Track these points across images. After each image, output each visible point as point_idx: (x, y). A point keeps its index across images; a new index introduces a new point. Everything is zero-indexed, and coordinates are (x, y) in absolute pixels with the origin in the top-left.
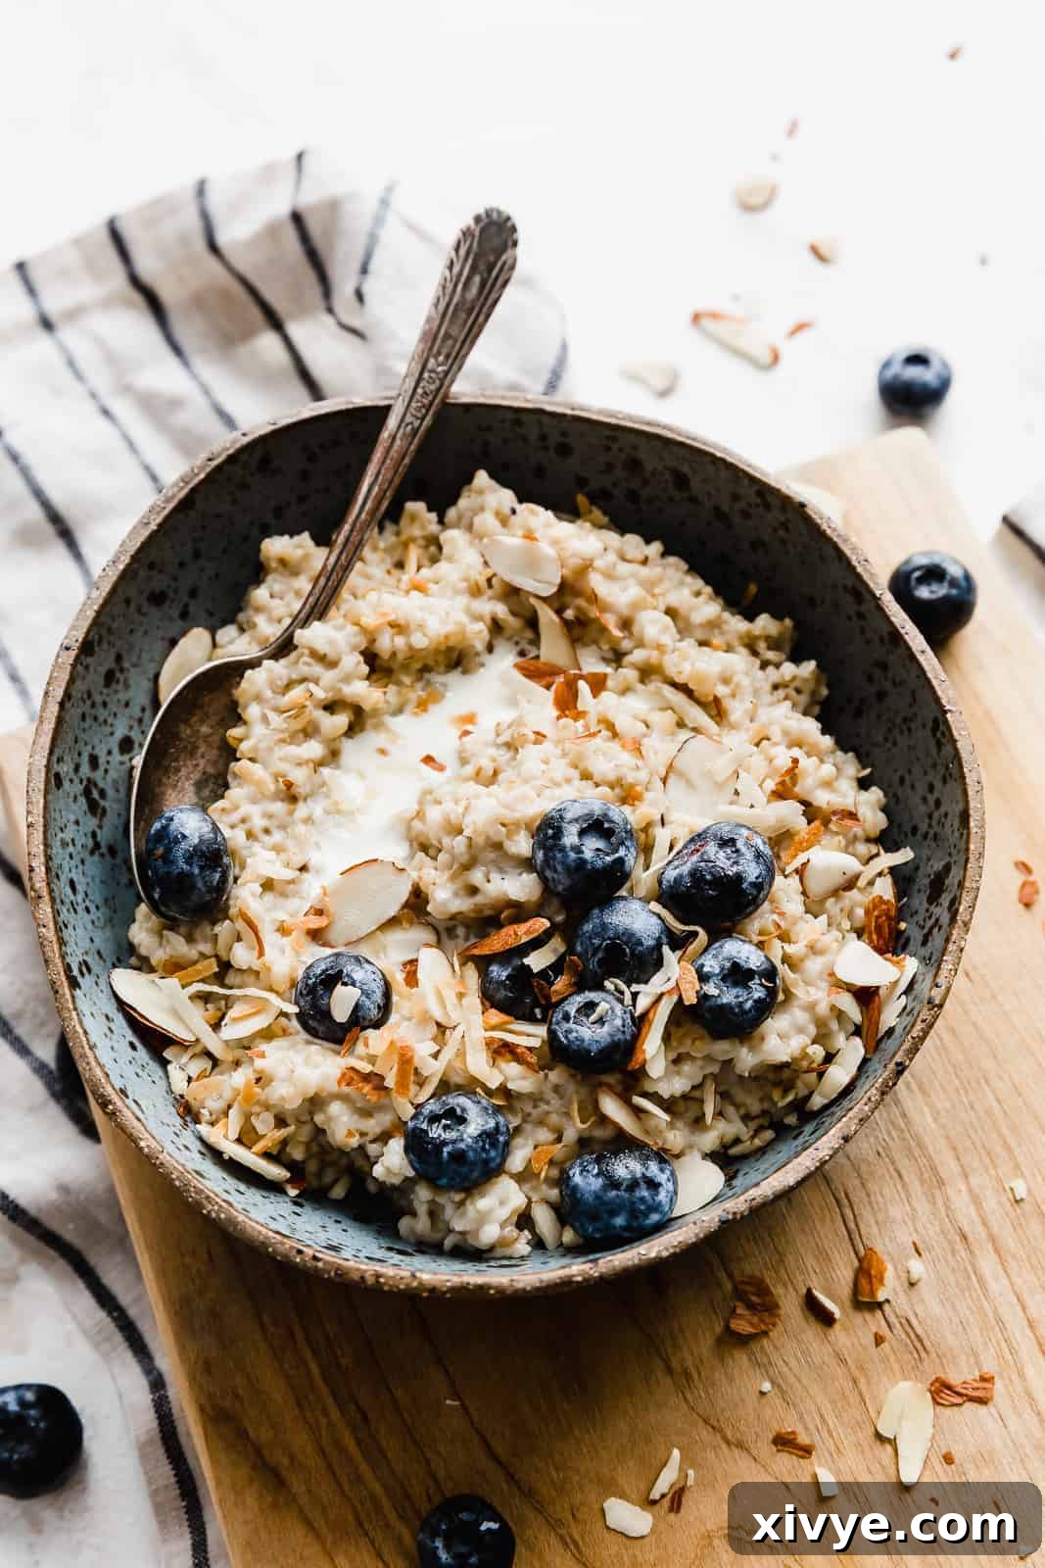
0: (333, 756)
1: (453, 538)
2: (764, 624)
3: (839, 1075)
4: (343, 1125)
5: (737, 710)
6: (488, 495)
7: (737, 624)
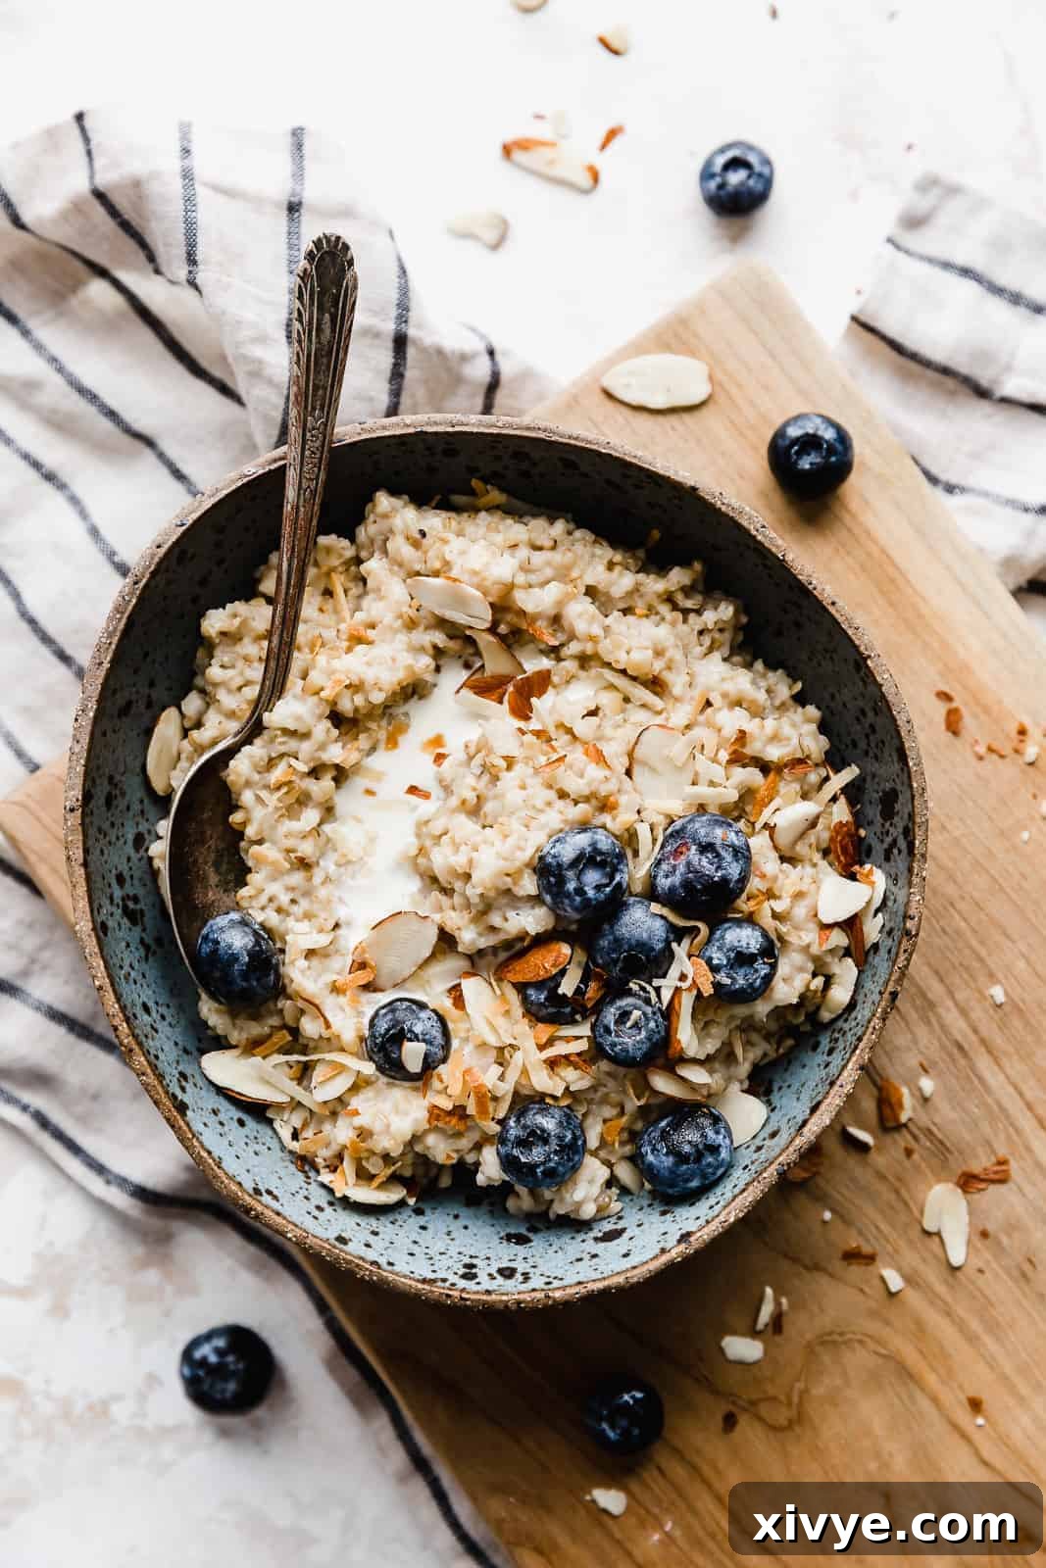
0: (329, 811)
1: (374, 566)
2: (678, 577)
3: (841, 994)
4: (440, 1149)
5: (677, 682)
6: (393, 514)
7: (655, 585)
